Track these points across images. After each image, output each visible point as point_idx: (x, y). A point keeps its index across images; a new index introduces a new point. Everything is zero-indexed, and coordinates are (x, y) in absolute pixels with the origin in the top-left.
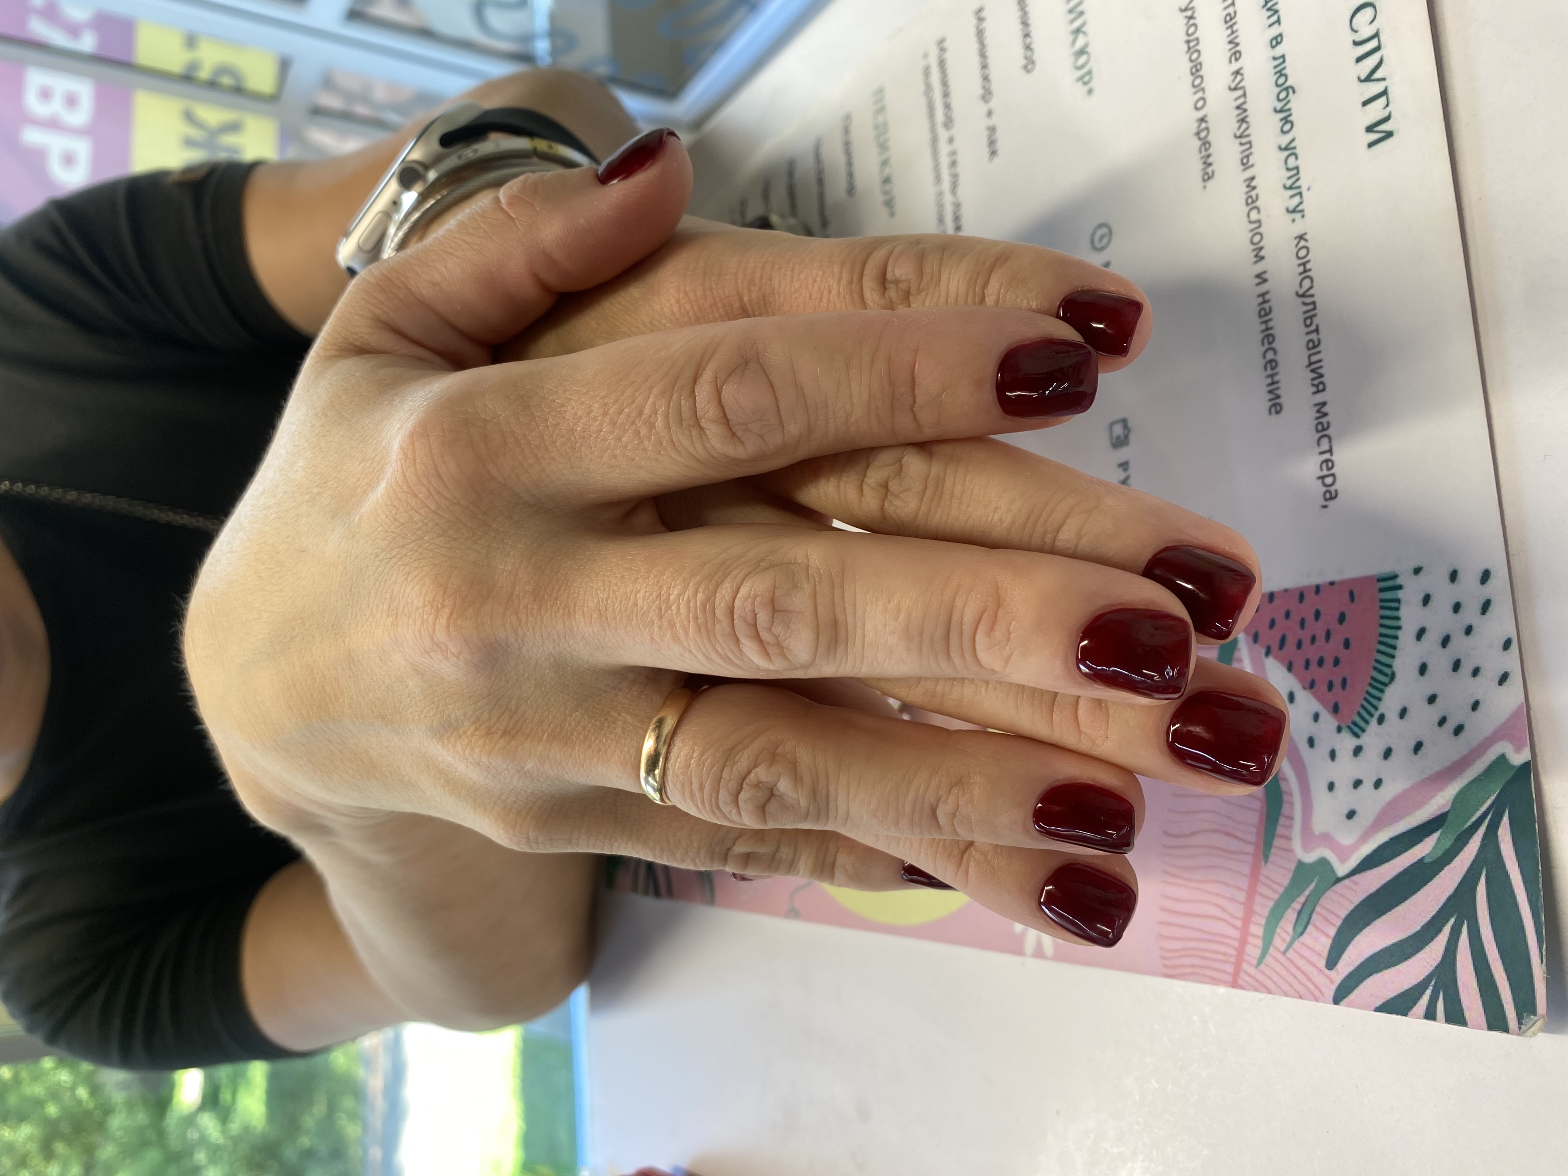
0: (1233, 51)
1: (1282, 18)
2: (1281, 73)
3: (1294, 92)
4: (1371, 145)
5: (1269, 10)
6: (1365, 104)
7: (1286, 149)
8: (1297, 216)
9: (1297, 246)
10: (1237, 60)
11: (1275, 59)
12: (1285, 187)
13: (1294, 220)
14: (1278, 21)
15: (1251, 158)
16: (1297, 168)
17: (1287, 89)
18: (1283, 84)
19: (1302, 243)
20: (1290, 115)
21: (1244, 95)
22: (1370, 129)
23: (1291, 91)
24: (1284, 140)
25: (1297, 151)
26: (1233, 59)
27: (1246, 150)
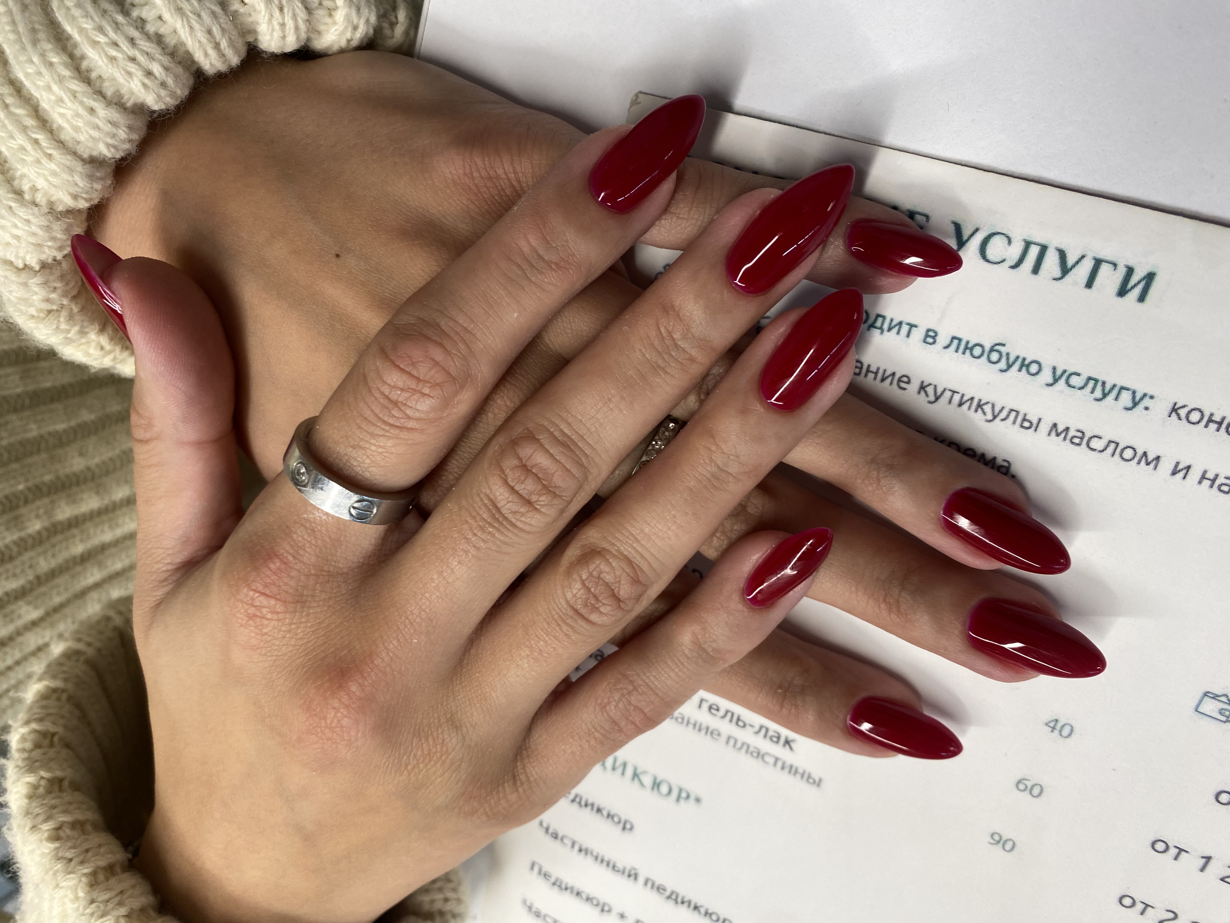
0: (895, 382)
1: (913, 322)
2: (969, 348)
3: (1004, 345)
4: (1142, 298)
5: (890, 329)
6: (1089, 284)
7: (1056, 380)
8: (1146, 402)
9: (1180, 419)
10: (908, 382)
11: (946, 347)
12: (1097, 400)
13: (1147, 408)
14: (912, 326)
15: (1027, 417)
16: (1090, 379)
17: (992, 350)
18: (983, 352)
19: (1183, 412)
20: (1024, 359)
21: (954, 392)
22: (1122, 292)
23: (997, 348)
24: (1046, 376)
25: (1071, 370)
26: (903, 385)
27: (1016, 417)
